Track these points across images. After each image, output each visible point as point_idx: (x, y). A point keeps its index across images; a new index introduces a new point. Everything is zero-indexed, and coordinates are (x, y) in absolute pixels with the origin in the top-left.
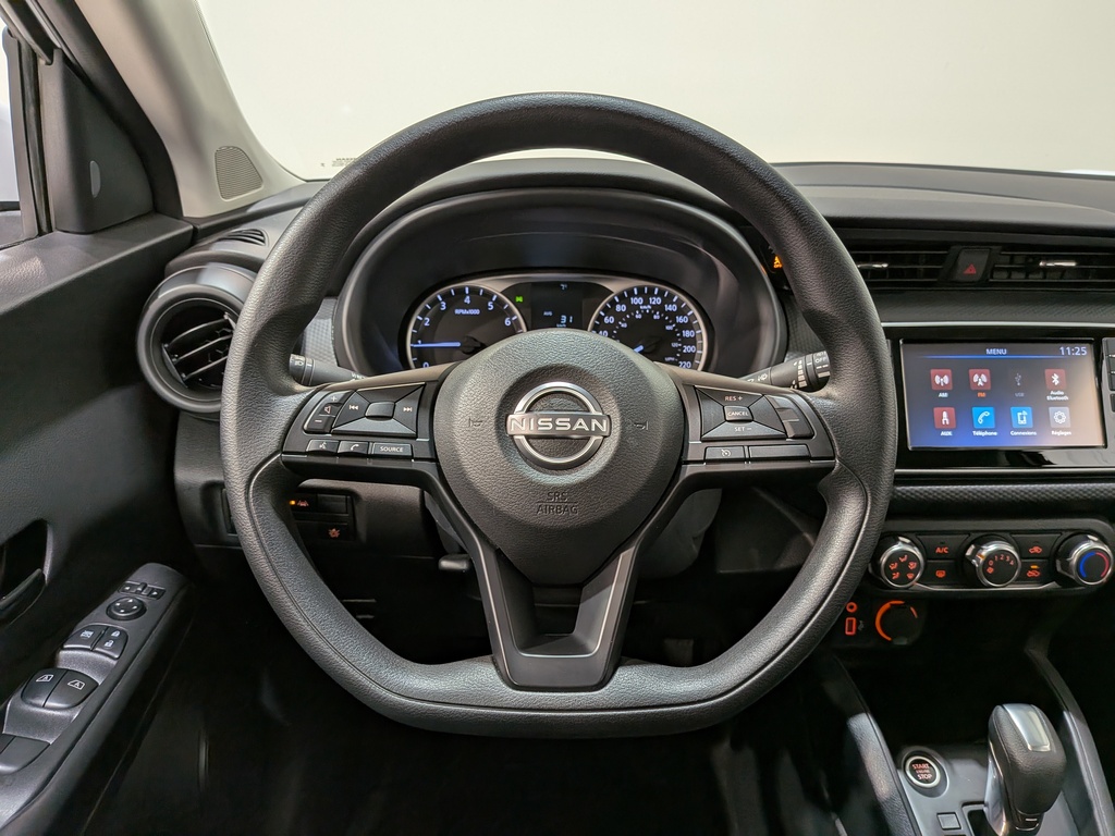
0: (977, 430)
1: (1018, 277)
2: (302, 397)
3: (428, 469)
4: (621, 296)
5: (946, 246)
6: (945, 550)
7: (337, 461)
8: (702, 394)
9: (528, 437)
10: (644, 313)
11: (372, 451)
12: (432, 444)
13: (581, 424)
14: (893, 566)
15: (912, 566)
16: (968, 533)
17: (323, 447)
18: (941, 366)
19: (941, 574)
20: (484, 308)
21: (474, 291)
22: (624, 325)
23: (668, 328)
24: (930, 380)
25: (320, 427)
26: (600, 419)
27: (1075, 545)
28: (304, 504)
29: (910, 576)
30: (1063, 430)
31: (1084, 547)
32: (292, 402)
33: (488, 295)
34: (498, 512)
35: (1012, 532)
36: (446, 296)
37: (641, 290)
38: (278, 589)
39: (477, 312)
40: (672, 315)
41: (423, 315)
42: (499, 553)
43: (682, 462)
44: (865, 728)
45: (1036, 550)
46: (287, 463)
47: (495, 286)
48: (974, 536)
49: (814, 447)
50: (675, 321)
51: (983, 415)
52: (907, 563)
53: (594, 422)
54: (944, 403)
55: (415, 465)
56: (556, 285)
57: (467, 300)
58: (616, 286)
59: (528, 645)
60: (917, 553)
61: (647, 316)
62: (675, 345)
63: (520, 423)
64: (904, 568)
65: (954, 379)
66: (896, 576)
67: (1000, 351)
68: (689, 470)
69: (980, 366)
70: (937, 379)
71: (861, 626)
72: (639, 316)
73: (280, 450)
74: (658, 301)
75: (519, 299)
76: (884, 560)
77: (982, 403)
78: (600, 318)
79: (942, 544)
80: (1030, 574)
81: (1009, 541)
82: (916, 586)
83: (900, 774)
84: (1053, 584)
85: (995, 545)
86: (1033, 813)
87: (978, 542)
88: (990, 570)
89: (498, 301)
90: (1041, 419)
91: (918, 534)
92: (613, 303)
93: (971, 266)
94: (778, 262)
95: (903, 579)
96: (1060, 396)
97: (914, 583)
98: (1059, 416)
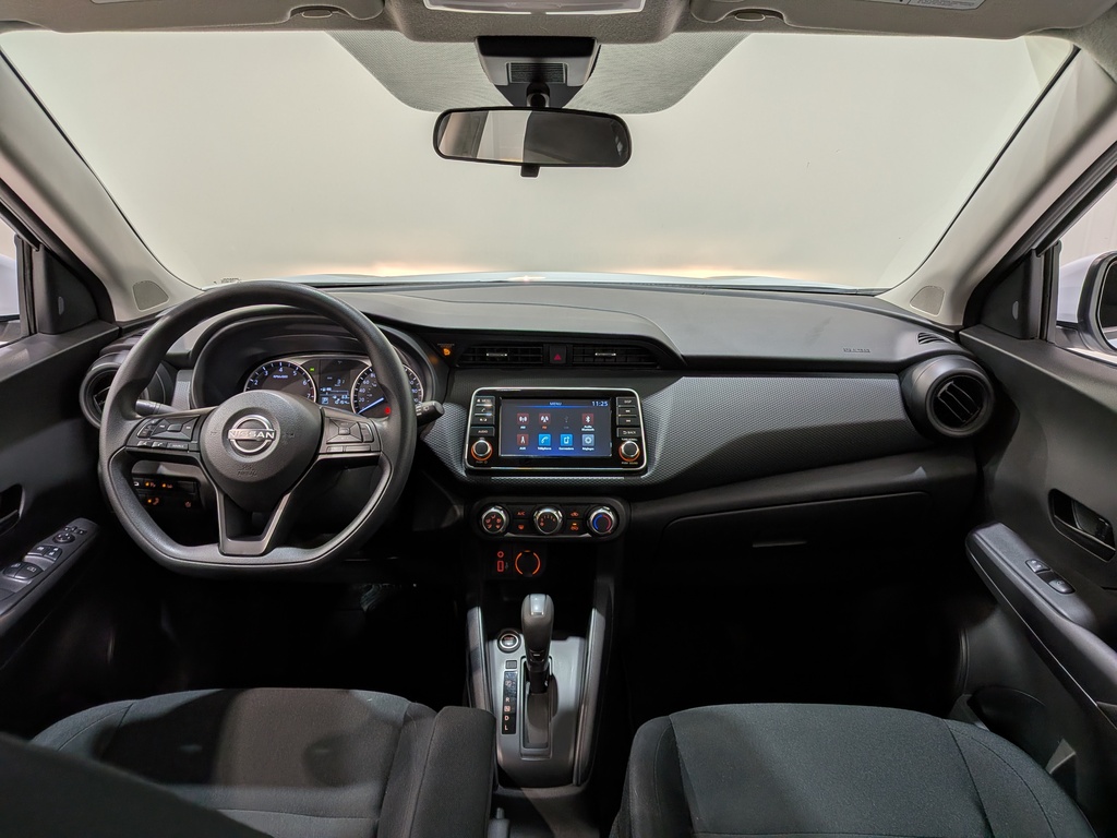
1: (586, 361)
2: (140, 421)
3: (196, 456)
4: (373, 368)
5: (541, 344)
6: (522, 513)
7: (152, 451)
9: (237, 440)
11: (168, 446)
12: (198, 444)
13: (261, 434)
14: (488, 521)
15: (499, 521)
16: (535, 504)
17: (145, 444)
18: (523, 412)
19: (521, 528)
20: (291, 375)
21: (285, 364)
22: (374, 386)
24: (516, 419)
25: (145, 435)
26: (271, 433)
27: (593, 511)
28: (170, 487)
29: (498, 527)
31: (601, 511)
32: (132, 424)
33: (293, 367)
35: (561, 505)
36: (268, 367)
39: (287, 377)
41: (254, 378)
43: (317, 454)
44: (477, 616)
45: (575, 514)
46: (129, 452)
47: (298, 362)
48: (538, 506)
49: (374, 446)
51: (544, 438)
52: (496, 519)
53: (268, 434)
54: (523, 432)
55: (189, 454)
56: (336, 361)
57: (281, 370)
58: (369, 362)
60: (502, 513)
63: (234, 433)
64: (494, 522)
65: (530, 419)
66: (490, 526)
67: (557, 404)
68: (320, 457)
69: (545, 413)
70: (521, 419)
71: (507, 566)
73: (125, 445)
75: (312, 370)
76: (484, 516)
77: (545, 432)
78: (360, 381)
79: (521, 511)
80: (573, 528)
81: (557, 509)
82: (509, 534)
83: (495, 642)
84: (587, 535)
85: (547, 510)
86: (537, 651)
87: (539, 509)
88: (542, 524)
89: (300, 370)
90: (577, 442)
91: (508, 504)
92: (368, 372)
93: (558, 357)
94: (447, 352)
95: (494, 528)
96: (589, 428)
97: (505, 533)
98: (588, 439)
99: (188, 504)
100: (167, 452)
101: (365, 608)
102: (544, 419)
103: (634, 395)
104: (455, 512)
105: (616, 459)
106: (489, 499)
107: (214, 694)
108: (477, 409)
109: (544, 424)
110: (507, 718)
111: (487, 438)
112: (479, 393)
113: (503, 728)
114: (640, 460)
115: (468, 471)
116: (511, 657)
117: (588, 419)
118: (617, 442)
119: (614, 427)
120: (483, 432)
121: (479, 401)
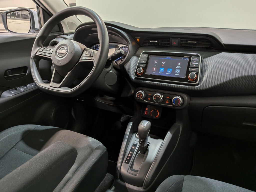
0: (160, 72)
4: (121, 48)
6: (150, 94)
7: (41, 56)
8: (86, 51)
9: (58, 53)
11: (46, 55)
14: (138, 95)
15: (141, 95)
18: (157, 60)
19: (149, 99)
25: (41, 51)
26: (66, 51)
27: (174, 97)
29: (141, 97)
30: (178, 74)
31: (177, 97)
32: (39, 48)
35: (164, 93)
37: (124, 47)
42: (55, 69)
43: (79, 60)
44: (130, 125)
45: (168, 97)
46: (36, 55)
49: (93, 58)
51: (162, 70)
52: (140, 94)
54: (155, 67)
55: (50, 57)
57: (98, 47)
58: (120, 46)
59: (54, 82)
60: (143, 93)
63: (59, 51)
64: (140, 95)
65: (158, 62)
66: (138, 97)
67: (169, 58)
69: (164, 61)
70: (155, 62)
71: (148, 113)
73: (36, 53)
77: (162, 67)
79: (150, 93)
80: (167, 102)
81: (161, 94)
82: (145, 101)
84: (171, 105)
85: (158, 94)
87: (155, 93)
88: (155, 98)
90: (173, 71)
91: (146, 91)
93: (175, 42)
94: (138, 40)
95: (139, 98)
96: (179, 67)
98: (178, 71)
102: (163, 63)
103: (199, 56)
105: (187, 79)
106: (140, 88)
108: (142, 57)
109: (163, 65)
110: (128, 158)
111: (143, 67)
112: (144, 53)
113: (126, 161)
114: (196, 80)
115: (135, 78)
117: (179, 64)
118: (188, 73)
119: (188, 67)
120: (142, 65)
121: (143, 55)
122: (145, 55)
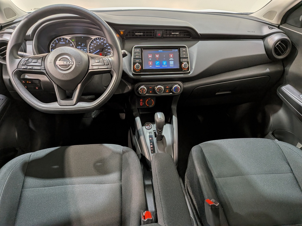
0: (156, 66)
1: (168, 36)
2: (21, 59)
3: (44, 71)
4: (94, 39)
5: (154, 30)
6: (151, 88)
7: (28, 70)
8: (92, 58)
9: (59, 65)
10: (99, 43)
11: (34, 68)
12: (44, 67)
13: (68, 63)
14: (141, 90)
15: (144, 90)
16: (155, 84)
17: (25, 68)
18: (150, 54)
19: (151, 92)
20: (66, 42)
21: (63, 39)
22: (96, 46)
23: (105, 46)
24: (148, 56)
25: (24, 64)
26: (72, 62)
27: (174, 86)
28: (30, 82)
29: (144, 92)
30: (172, 65)
31: (176, 86)
32: (19, 60)
33: (66, 39)
34: (56, 78)
35: (163, 84)
36: (57, 40)
37: (98, 38)
38: (20, 92)
39: (64, 43)
40: (106, 44)
41: (53, 44)
42: (57, 85)
43: (88, 70)
45: (168, 87)
46: (19, 71)
47: (68, 37)
48: (156, 85)
49: (109, 66)
50: (106, 45)
51: (157, 63)
53: (71, 62)
54: (150, 61)
55: (42, 71)
56: (81, 37)
57: (62, 40)
58: (93, 37)
59: (63, 99)
60: (145, 88)
61: (100, 44)
62: (106, 50)
63: (58, 63)
64: (143, 91)
65: (152, 56)
66: (141, 92)
67: (161, 51)
68: (90, 71)
69: (157, 54)
71: (143, 104)
72: (98, 44)
73: (17, 68)
74: (102, 41)
75: (73, 40)
76: (139, 89)
77: (158, 61)
78: (90, 44)
79: (151, 87)
80: (167, 92)
81: (162, 86)
82: (147, 94)
83: (144, 127)
84: (171, 93)
85: (159, 86)
86: (160, 129)
87: (156, 86)
88: (158, 91)
89: (69, 41)
90: (168, 63)
91: (146, 85)
92: (93, 41)
93: (159, 34)
94: (122, 33)
95: (143, 93)
96: (172, 59)
97: (146, 94)
98: (172, 63)
99: (37, 88)
100: (33, 70)
101: (93, 117)
102: (157, 56)
103: (186, 47)
104: (129, 88)
105: (181, 69)
106: (140, 83)
107: (59, 148)
108: (135, 53)
109: (157, 58)
110: (152, 149)
111: (139, 63)
112: (135, 48)
113: (151, 152)
114: (188, 69)
115: (133, 74)
116: (150, 131)
117: (171, 56)
118: (181, 63)
119: (180, 58)
120: (137, 61)
121: (135, 50)
122: (138, 50)
